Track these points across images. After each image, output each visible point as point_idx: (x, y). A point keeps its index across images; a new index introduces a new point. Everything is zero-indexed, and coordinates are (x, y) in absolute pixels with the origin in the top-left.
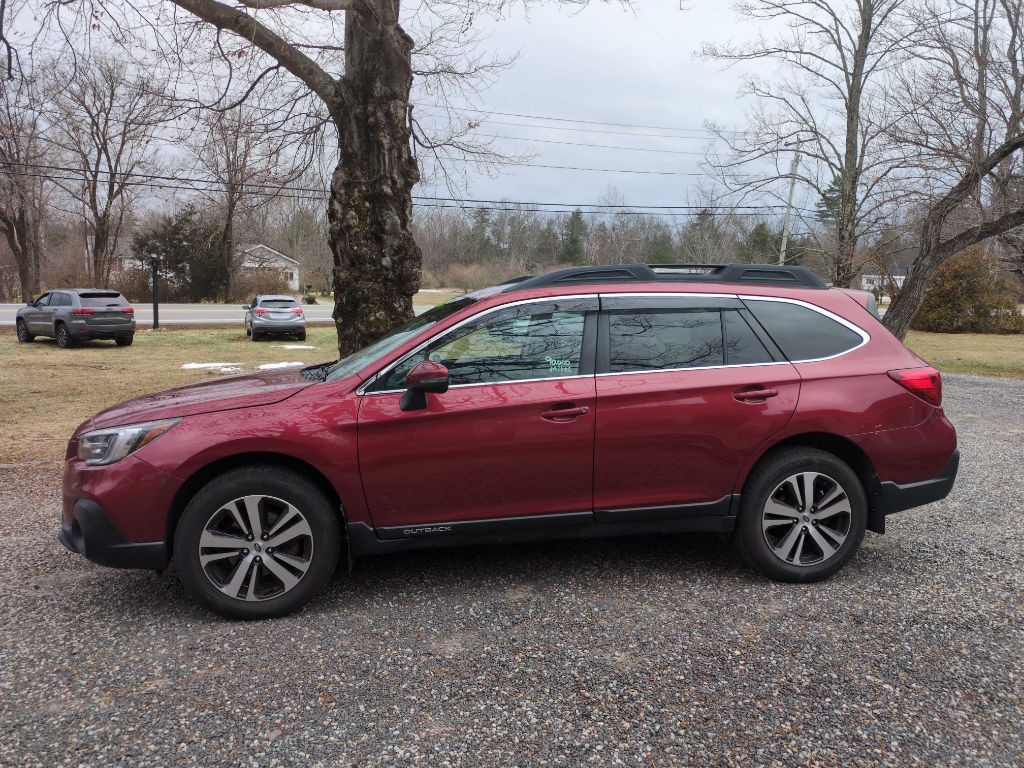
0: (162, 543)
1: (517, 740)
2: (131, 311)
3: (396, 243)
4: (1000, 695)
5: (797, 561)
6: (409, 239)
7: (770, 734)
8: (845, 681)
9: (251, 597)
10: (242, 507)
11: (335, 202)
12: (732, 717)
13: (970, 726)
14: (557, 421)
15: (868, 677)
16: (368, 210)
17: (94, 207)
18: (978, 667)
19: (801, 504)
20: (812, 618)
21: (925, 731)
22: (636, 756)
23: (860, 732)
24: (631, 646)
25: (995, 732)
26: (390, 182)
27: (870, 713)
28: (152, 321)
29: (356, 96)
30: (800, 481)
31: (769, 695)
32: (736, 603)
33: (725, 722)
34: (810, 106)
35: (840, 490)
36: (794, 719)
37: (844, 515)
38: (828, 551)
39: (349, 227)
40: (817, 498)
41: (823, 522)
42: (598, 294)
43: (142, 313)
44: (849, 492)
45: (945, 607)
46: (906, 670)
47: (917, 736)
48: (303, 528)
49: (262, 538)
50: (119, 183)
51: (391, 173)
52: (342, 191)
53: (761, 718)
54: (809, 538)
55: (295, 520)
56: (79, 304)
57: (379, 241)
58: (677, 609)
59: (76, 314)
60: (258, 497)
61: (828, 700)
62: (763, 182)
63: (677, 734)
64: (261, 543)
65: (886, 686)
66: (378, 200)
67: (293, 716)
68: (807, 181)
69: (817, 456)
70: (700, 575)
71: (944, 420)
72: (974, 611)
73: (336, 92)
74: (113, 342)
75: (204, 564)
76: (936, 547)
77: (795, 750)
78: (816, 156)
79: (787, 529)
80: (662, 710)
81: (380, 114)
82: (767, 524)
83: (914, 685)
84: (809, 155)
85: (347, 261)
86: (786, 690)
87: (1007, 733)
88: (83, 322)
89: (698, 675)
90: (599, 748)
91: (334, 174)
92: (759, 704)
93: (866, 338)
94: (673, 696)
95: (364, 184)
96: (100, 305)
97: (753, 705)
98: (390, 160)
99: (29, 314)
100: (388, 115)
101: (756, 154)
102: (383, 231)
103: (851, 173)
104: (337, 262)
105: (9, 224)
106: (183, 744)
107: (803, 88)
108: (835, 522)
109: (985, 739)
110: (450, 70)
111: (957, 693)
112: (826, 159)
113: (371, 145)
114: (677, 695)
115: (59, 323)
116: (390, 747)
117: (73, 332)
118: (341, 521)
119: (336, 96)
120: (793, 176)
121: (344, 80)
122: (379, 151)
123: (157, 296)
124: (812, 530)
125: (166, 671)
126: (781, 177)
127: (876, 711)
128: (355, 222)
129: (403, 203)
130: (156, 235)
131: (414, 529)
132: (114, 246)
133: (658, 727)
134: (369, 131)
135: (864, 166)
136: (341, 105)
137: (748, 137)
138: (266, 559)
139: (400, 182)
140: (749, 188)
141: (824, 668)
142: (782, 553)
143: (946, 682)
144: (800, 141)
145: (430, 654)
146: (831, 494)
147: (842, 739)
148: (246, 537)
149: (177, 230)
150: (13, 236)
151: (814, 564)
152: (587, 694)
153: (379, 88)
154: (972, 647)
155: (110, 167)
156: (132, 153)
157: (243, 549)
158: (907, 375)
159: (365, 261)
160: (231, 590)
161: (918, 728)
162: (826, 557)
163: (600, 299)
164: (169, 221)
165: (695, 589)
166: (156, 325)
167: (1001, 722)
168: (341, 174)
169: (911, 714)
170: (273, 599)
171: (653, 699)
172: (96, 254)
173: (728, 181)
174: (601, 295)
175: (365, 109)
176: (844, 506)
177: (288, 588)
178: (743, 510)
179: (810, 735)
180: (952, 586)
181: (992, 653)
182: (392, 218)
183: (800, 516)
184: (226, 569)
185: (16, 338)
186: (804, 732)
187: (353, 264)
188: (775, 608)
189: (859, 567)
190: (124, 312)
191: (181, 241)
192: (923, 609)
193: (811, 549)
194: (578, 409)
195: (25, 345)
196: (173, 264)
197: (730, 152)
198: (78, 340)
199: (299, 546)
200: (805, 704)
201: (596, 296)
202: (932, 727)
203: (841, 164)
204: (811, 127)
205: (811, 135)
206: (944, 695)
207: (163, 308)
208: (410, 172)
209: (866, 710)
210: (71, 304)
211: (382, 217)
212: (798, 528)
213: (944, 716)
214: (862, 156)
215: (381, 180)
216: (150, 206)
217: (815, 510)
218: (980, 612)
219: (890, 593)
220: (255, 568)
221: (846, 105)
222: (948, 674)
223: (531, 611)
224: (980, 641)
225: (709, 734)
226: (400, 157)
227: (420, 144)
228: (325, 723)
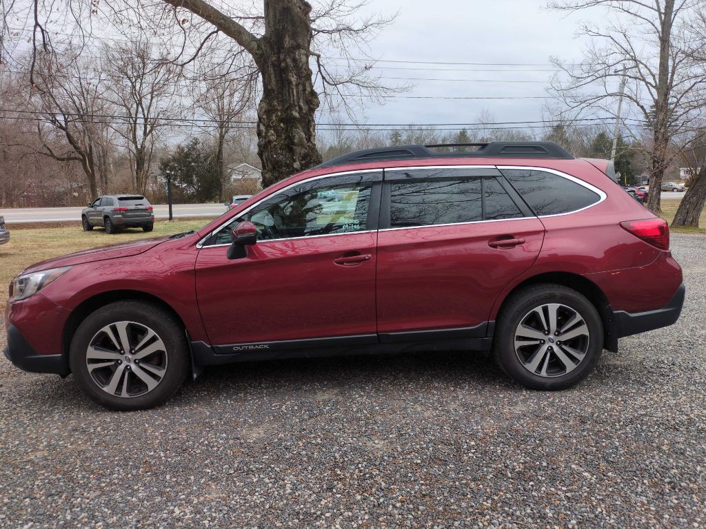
0: (60, 355)
1: (267, 507)
2: (151, 208)
3: (303, 151)
4: (683, 484)
5: (544, 373)
6: (313, 148)
7: (471, 510)
8: (552, 468)
9: (124, 394)
10: (114, 330)
11: (261, 125)
12: (446, 494)
13: (646, 509)
14: (346, 265)
15: (573, 466)
16: (283, 129)
17: (135, 142)
18: (671, 460)
19: (546, 328)
20: (547, 418)
21: (604, 512)
22: (353, 523)
23: (547, 511)
24: (391, 436)
25: (667, 516)
26: (297, 108)
27: (562, 496)
28: (168, 216)
29: (272, 48)
30: (546, 311)
31: (484, 478)
32: (488, 405)
33: (438, 498)
34: (631, 40)
35: (579, 317)
36: (496, 498)
37: (583, 337)
38: (570, 366)
39: (270, 142)
40: (560, 324)
41: (565, 343)
42: (384, 168)
43: (160, 211)
44: (587, 320)
45: (662, 411)
46: (608, 461)
47: (596, 516)
48: (159, 345)
49: (131, 352)
50: (151, 125)
51: (298, 102)
52: (265, 117)
53: (469, 496)
54: (553, 355)
55: (154, 339)
56: (117, 205)
57: (291, 151)
58: (440, 409)
59: (116, 211)
60: (126, 323)
61: (531, 483)
62: (593, 101)
63: (394, 506)
64: (130, 356)
65: (586, 474)
66: (289, 121)
67: (116, 481)
68: (629, 97)
69: (559, 291)
70: (469, 383)
71: (668, 260)
72: (687, 415)
73: (258, 46)
74: (141, 229)
75: (90, 370)
76: (673, 364)
77: (486, 523)
78: (636, 78)
79: (536, 348)
80: (392, 487)
81: (289, 60)
82: (518, 344)
83: (610, 474)
84: (630, 77)
85: (270, 166)
86: (500, 474)
87: (678, 517)
88: (120, 216)
89: (434, 459)
90: (328, 515)
91: (259, 105)
92: (473, 485)
93: (603, 196)
94: (406, 476)
95: (280, 110)
96: (131, 205)
97: (467, 485)
98: (297, 92)
99: (89, 212)
100: (294, 60)
101: (589, 79)
102: (293, 143)
103: (664, 87)
104: (264, 167)
105: (83, 155)
106: (28, 500)
107: (625, 27)
108: (576, 343)
109: (655, 521)
110: (349, 29)
111: (645, 481)
112: (644, 80)
113: (284, 83)
114: (410, 475)
115: (106, 217)
116: (172, 508)
117: (115, 222)
118: (186, 342)
119: (258, 50)
120: (621, 94)
121: (264, 38)
122: (289, 87)
123: (172, 198)
124: (556, 349)
125: (49, 445)
126: (609, 95)
127: (569, 494)
128: (274, 138)
129: (307, 122)
130: (174, 159)
131: (241, 346)
132: (149, 167)
133: (381, 500)
134: (281, 72)
135: (674, 83)
136: (262, 55)
137: (584, 68)
138: (134, 367)
139: (305, 108)
140: (584, 105)
141: (539, 458)
142: (532, 367)
143: (638, 472)
144: (625, 69)
145: (238, 439)
146: (571, 321)
147: (529, 516)
148: (119, 352)
149: (187, 155)
150: (85, 163)
151: (558, 377)
152: (339, 472)
153: (287, 42)
154: (672, 444)
155: (144, 115)
156: (163, 103)
157: (118, 360)
158: (636, 225)
159: (280, 167)
160: (110, 389)
161: (599, 510)
162: (568, 371)
163: (384, 172)
164: (182, 150)
165: (460, 394)
166: (171, 218)
167: (676, 508)
168: (264, 105)
169: (598, 497)
170: (139, 397)
171: (388, 477)
172: (137, 173)
173: (568, 100)
174: (386, 170)
175: (279, 57)
176: (583, 330)
177: (150, 389)
178: (498, 333)
179: (505, 511)
180: (675, 394)
181: (688, 449)
182: (299, 134)
183: (546, 338)
184: (107, 373)
185: (82, 229)
186: (499, 509)
187: (274, 168)
188: (519, 409)
189: (602, 379)
190: (146, 209)
191: (190, 163)
192: (642, 413)
193: (556, 364)
194: (363, 256)
195: (87, 232)
196: (187, 178)
197: (570, 79)
198: (118, 229)
199: (156, 359)
200: (511, 486)
201: (382, 170)
202: (612, 509)
203: (655, 82)
204: (632, 56)
205: (632, 63)
206: (633, 483)
207: (175, 207)
208: (312, 100)
209: (559, 492)
210: (113, 205)
211: (292, 134)
212: (545, 348)
213: (626, 500)
214: (672, 76)
215: (291, 107)
216: (173, 140)
217: (558, 333)
218: (692, 416)
219: (620, 399)
220: (127, 373)
221: (659, 37)
222: (643, 466)
223: (327, 408)
224: (682, 440)
225: (421, 507)
226: (304, 90)
227: (327, 82)
228: (136, 487)
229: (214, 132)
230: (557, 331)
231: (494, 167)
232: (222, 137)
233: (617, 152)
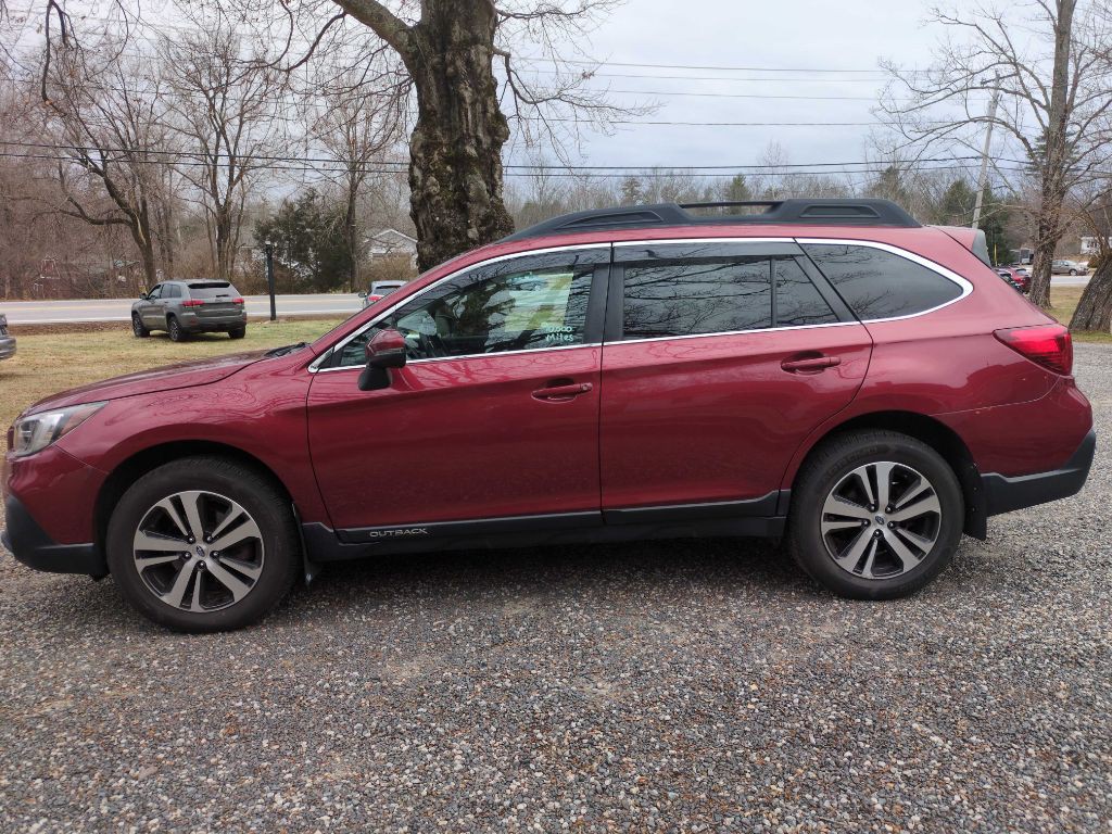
0: (91, 544)
1: (424, 793)
2: (242, 302)
3: (483, 211)
4: (1090, 755)
5: (867, 573)
6: (499, 207)
7: (751, 798)
8: (882, 729)
9: (196, 607)
10: (178, 504)
11: (416, 169)
12: (711, 772)
13: (1032, 797)
14: (552, 401)
15: (915, 725)
16: (451, 175)
17: (215, 194)
18: (1072, 716)
19: (872, 501)
20: (872, 646)
21: (965, 802)
22: (562, 820)
23: (874, 800)
24: (622, 675)
25: (1065, 809)
26: (473, 141)
27: (898, 775)
28: (269, 313)
29: (432, 43)
30: (872, 473)
31: (771, 745)
32: (777, 623)
33: (699, 779)
34: (1008, 32)
35: (925, 484)
36: (791, 778)
37: (931, 516)
38: (910, 561)
39: (429, 196)
40: (895, 494)
41: (903, 524)
42: (612, 242)
43: (256, 306)
44: (939, 488)
45: (1056, 635)
46: (970, 718)
47: (952, 809)
48: (251, 529)
49: (205, 540)
50: (241, 167)
51: (475, 132)
52: (421, 155)
53: (748, 775)
54: (883, 544)
55: (241, 520)
56: (188, 296)
57: (464, 210)
58: (702, 630)
59: (186, 306)
60: (197, 493)
61: (848, 754)
62: (949, 128)
63: (628, 792)
64: (204, 547)
65: (935, 738)
66: (460, 162)
67: (182, 750)
68: (1004, 123)
69: (895, 441)
70: (748, 589)
71: (1071, 392)
72: (1095, 641)
73: (409, 41)
74: (226, 334)
75: (140, 569)
76: (1073, 557)
77: (775, 821)
78: (1015, 93)
79: (855, 533)
80: (625, 759)
81: (459, 63)
82: (827, 527)
83: (974, 738)
84: (1006, 91)
85: (431, 236)
86: (797, 740)
87: (1083, 811)
88: (193, 314)
89: (694, 714)
90: (521, 806)
91: (413, 135)
92: (754, 757)
93: (968, 288)
94: (647, 742)
95: (446, 145)
96: (210, 296)
97: (745, 757)
98: (474, 116)
99: (142, 307)
100: (469, 63)
101: (941, 95)
102: (468, 199)
103: (1060, 109)
104: (420, 237)
105: (132, 216)
106: (39, 781)
107: (1000, 10)
108: (920, 525)
109: (1046, 817)
110: (557, 12)
111: (1031, 751)
112: (1028, 96)
113: (451, 99)
114: (653, 740)
115: (170, 316)
116: (270, 795)
117: (184, 324)
118: (293, 524)
119: (409, 45)
120: (991, 120)
121: (419, 26)
122: (461, 107)
123: (275, 284)
124: (887, 534)
125: (74, 690)
126: (971, 120)
127: (908, 773)
128: (435, 189)
129: (490, 165)
130: (278, 223)
131: (382, 531)
132: (237, 234)
133: (607, 782)
134: (448, 84)
135: (1076, 101)
136: (416, 55)
137: (934, 76)
138: (210, 564)
139: (486, 141)
140: (932, 136)
141: (861, 711)
142: (848, 563)
143: (1019, 736)
144: (999, 78)
145: (379, 679)
146: (911, 491)
147: (845, 809)
148: (187, 539)
149: (298, 216)
150: (136, 229)
151: (889, 578)
152: (539, 736)
153: (458, 33)
154: (1074, 688)
155: (229, 150)
156: (258, 132)
157: (184, 553)
158: (1021, 335)
159: (448, 235)
160: (173, 598)
161: (957, 798)
162: (906, 568)
163: (612, 248)
164: (291, 207)
165: (734, 606)
166: (273, 317)
167: (1080, 795)
168: (420, 135)
169: (955, 777)
170: (220, 611)
171: (617, 744)
172: (219, 245)
173: (906, 128)
174: (615, 244)
175: (443, 58)
176: (932, 505)
177: (237, 598)
178: (795, 508)
179: (806, 801)
180: (1076, 607)
181: (1098, 697)
182: (477, 182)
183: (871, 517)
184: (167, 573)
185: (133, 333)
186: (797, 798)
187: (437, 238)
188: (827, 631)
189: (959, 582)
190: (234, 303)
191: (303, 228)
192: (1025, 637)
193: (887, 558)
194: (578, 386)
195: (141, 340)
196: (298, 253)
197: (910, 94)
198: (189, 334)
199: (246, 550)
200: (815, 758)
201: (609, 245)
202: (977, 797)
203: (1047, 99)
204: (1009, 58)
205: (1010, 69)
206: (1011, 754)
207: (280, 300)
208: (497, 128)
209: (893, 769)
210: (180, 296)
211: (465, 182)
212: (870, 532)
213: (1001, 782)
214: (1074, 89)
215: (463, 139)
216: (276, 192)
217: (892, 509)
218: (1104, 642)
219: (988, 614)
220: (199, 574)
221: (1054, 26)
222: (1026, 725)
223: (521, 629)
224: (1088, 682)
225: (671, 794)
226: (485, 111)
227: (523, 99)
228: (213, 760)
229: (341, 180)
230: (889, 506)
231: (791, 240)
232: (354, 186)
233: (983, 212)
